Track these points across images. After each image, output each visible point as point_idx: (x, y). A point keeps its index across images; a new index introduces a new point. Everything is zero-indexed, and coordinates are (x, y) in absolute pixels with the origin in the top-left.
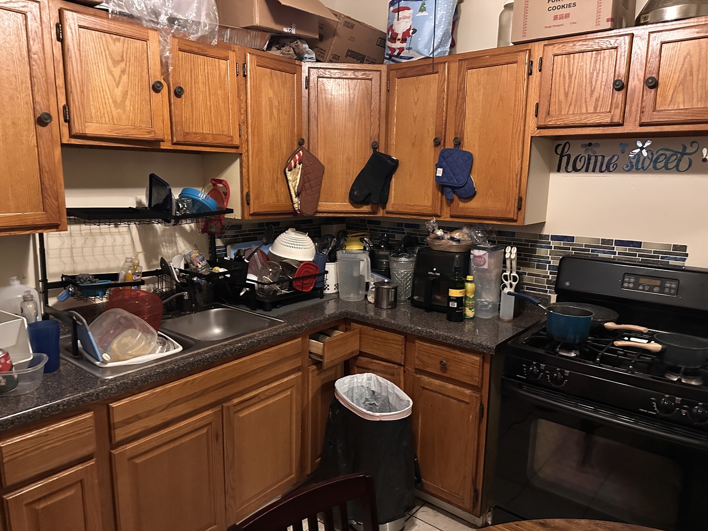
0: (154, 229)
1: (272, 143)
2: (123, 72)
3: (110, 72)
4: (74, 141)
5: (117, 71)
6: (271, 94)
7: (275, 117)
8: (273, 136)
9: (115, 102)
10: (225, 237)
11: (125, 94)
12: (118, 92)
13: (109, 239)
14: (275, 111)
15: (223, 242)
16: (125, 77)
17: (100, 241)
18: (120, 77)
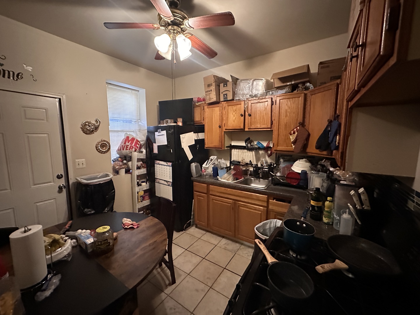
0: (259, 153)
1: (286, 125)
2: (235, 113)
3: (233, 114)
4: (226, 131)
5: (234, 114)
6: (287, 108)
7: (288, 116)
8: (286, 123)
9: (233, 121)
10: (284, 159)
11: (235, 118)
12: (234, 118)
13: (247, 154)
14: (288, 114)
15: (283, 160)
16: (236, 115)
17: (245, 154)
18: (235, 115)
